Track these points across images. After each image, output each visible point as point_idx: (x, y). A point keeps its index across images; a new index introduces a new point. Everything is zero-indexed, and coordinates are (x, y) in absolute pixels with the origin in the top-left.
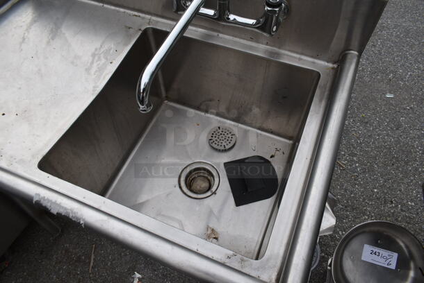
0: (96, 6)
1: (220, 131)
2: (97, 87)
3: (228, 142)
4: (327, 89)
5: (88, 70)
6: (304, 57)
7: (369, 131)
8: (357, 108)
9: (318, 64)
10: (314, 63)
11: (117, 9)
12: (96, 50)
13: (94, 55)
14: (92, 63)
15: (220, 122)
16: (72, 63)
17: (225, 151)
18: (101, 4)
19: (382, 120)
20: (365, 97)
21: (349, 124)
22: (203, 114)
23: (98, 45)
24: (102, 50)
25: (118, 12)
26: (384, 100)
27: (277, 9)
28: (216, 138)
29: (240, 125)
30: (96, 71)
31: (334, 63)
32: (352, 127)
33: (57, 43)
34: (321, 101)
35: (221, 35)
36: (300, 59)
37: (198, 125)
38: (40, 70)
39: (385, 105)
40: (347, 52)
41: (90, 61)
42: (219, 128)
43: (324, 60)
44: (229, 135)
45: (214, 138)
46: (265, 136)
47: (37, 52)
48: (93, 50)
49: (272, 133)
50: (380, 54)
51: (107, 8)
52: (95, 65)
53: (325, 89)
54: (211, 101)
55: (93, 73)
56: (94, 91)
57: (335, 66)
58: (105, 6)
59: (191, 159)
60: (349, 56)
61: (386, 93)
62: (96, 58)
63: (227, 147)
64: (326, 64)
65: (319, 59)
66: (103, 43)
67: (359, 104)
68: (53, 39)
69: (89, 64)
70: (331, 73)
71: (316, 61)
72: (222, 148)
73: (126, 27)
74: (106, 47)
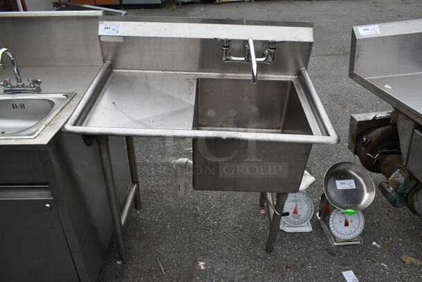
18: (164, 72)
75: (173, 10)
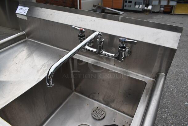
0: (50, 47)
1: (98, 109)
2: (40, 79)
3: (101, 115)
4: (150, 90)
5: (38, 71)
6: (138, 74)
7: (178, 121)
8: (171, 108)
9: (146, 78)
10: (144, 78)
11: (58, 49)
12: (45, 63)
13: (43, 66)
14: (41, 68)
15: (99, 105)
16: (32, 68)
17: (99, 120)
18: (52, 47)
19: (184, 115)
20: (174, 103)
21: (167, 116)
22: (91, 100)
23: (46, 61)
24: (47, 64)
25: (58, 50)
26: (184, 106)
27: (124, 49)
28: (96, 113)
29: (108, 107)
30: (41, 72)
31: (154, 78)
32: (169, 118)
33: (29, 59)
34: (146, 96)
35: (100, 62)
36: (137, 75)
37: (88, 105)
38: (18, 69)
39: (185, 108)
40: (160, 73)
41: (40, 68)
42: (98, 107)
43: (148, 76)
44: (102, 112)
45: (94, 113)
46: (120, 114)
47: (19, 62)
48: (43, 63)
49: (124, 113)
50: (181, 84)
51: (54, 48)
52: (42, 69)
53: (149, 90)
54: (95, 93)
55: (40, 73)
56: (38, 80)
57: (154, 80)
58: (54, 47)
59: (81, 122)
60: (160, 75)
61: (185, 102)
62: (44, 67)
63: (100, 118)
64: (150, 78)
65: (146, 76)
66: (48, 61)
67: (172, 107)
68: (28, 57)
69: (39, 69)
70: (152, 83)
71: (145, 77)
72: (98, 118)
73: (60, 56)
74: (49, 63)
75: (146, 15)
